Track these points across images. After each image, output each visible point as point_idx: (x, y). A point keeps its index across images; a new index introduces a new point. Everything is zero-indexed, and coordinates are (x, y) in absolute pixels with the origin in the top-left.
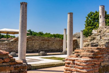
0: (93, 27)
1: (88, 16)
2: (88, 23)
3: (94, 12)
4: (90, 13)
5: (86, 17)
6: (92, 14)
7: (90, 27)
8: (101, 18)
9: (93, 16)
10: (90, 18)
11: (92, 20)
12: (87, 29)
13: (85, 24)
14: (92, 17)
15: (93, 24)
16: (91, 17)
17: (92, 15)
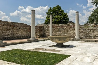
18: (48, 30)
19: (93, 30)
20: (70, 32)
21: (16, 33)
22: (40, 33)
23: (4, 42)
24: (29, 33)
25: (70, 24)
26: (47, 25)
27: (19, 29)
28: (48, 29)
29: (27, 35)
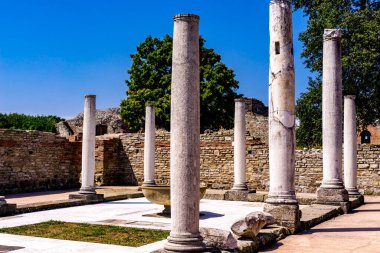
0: (156, 90)
1: (140, 53)
2: (137, 76)
3: (162, 39)
4: (144, 41)
5: (132, 56)
6: (152, 45)
7: (147, 92)
8: (278, 53)
9: (158, 52)
10: (145, 61)
11: (153, 67)
12: (137, 99)
13: (127, 82)
14: (155, 54)
15: (157, 79)
16: (151, 54)
17: (152, 50)
18: (139, 154)
19: (304, 161)
20: (225, 167)
21: (19, 170)
22: (105, 167)
23: (9, 201)
24: (63, 168)
25: (222, 135)
26: (136, 135)
27: (31, 153)
28: (137, 151)
29: (56, 176)
